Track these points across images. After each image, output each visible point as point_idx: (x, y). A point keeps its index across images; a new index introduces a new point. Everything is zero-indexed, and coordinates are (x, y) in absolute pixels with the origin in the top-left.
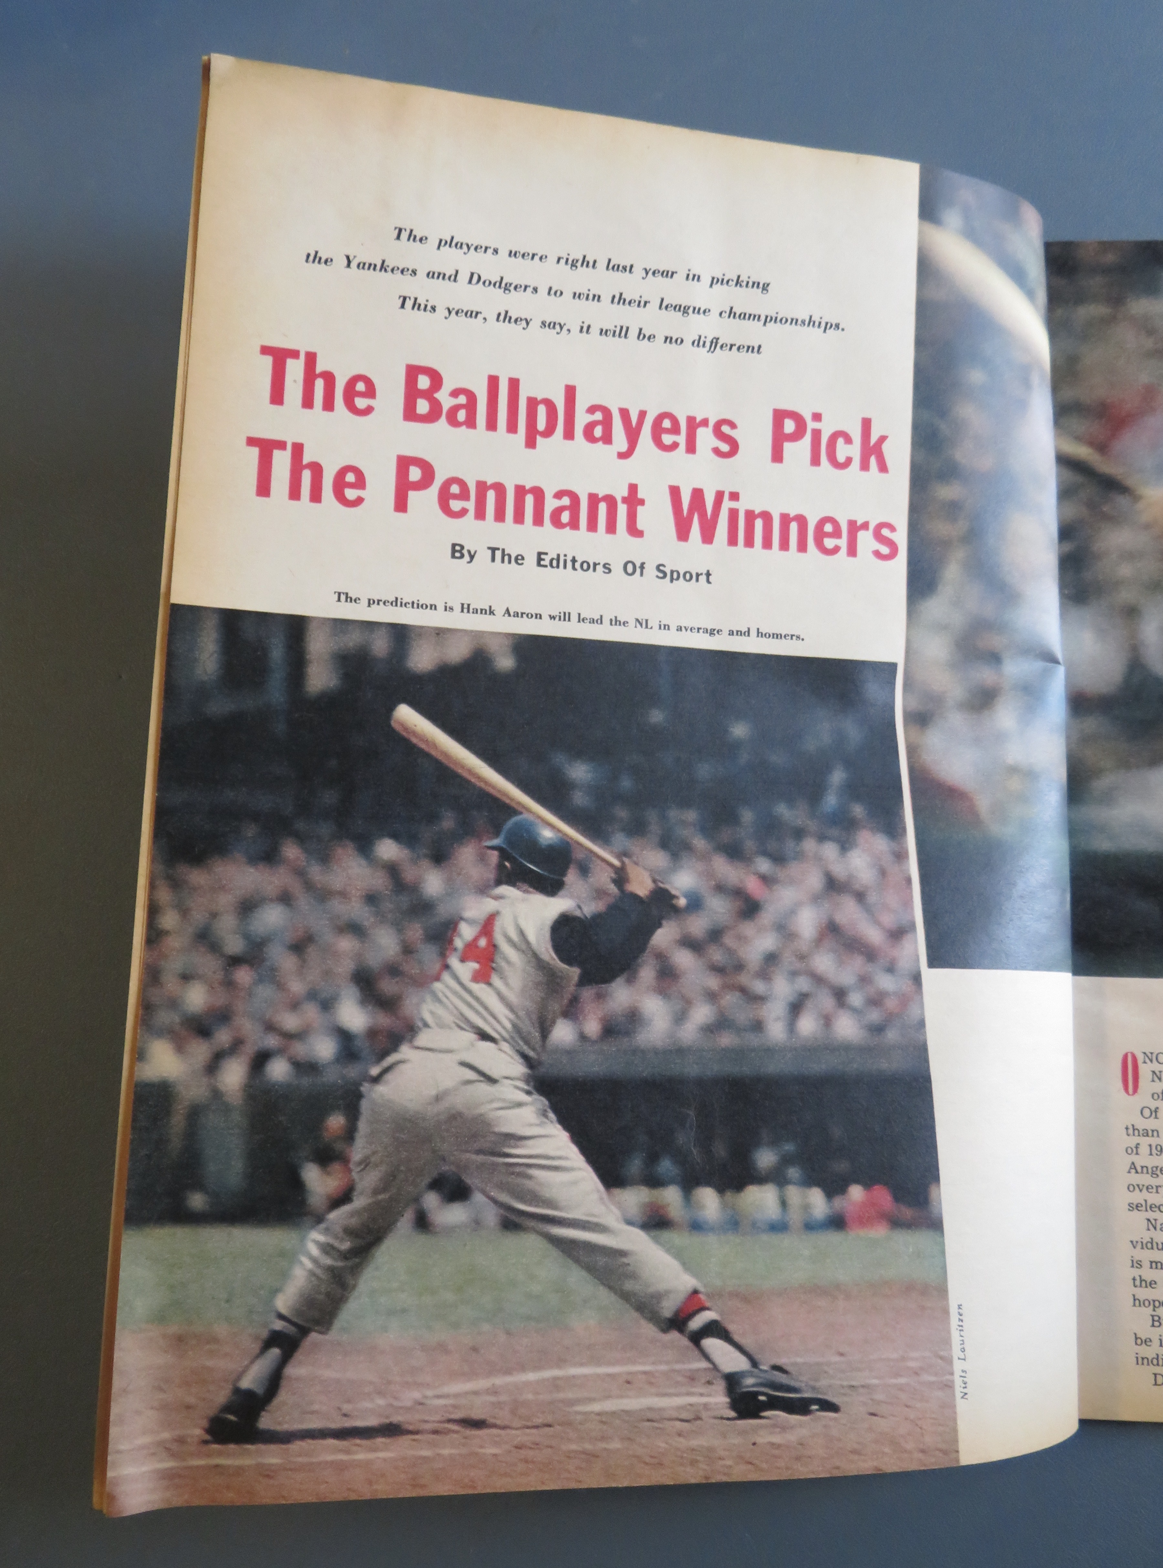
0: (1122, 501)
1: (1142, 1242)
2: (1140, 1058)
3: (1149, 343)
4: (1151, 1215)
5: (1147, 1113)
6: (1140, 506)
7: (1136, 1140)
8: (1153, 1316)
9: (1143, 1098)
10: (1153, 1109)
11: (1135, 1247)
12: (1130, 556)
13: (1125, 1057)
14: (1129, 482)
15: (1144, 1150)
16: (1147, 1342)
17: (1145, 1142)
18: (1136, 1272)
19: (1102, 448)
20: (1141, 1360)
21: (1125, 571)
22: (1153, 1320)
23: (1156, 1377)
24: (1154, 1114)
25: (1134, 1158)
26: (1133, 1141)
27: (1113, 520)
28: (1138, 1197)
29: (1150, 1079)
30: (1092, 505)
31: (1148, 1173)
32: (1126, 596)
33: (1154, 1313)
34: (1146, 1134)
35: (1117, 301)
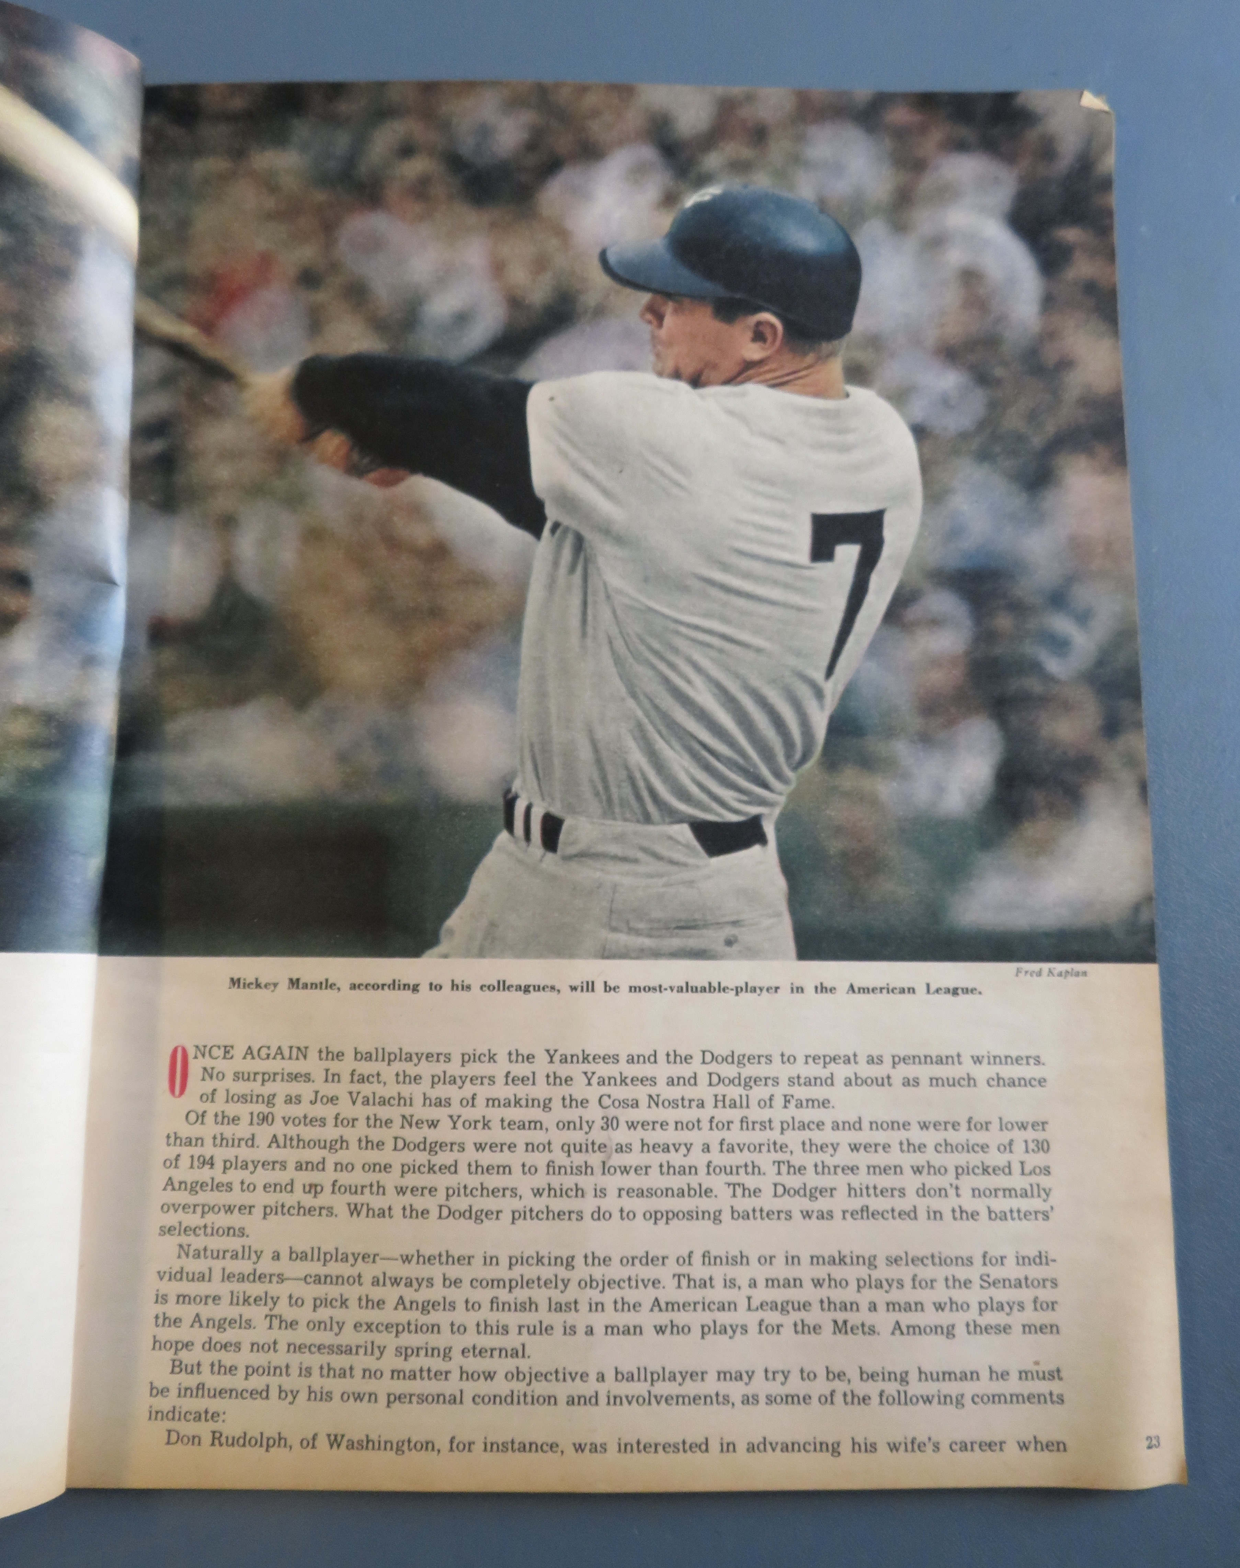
0: (226, 389)
1: (170, 1273)
2: (191, 1052)
3: (270, 203)
4: (184, 1240)
5: (193, 1117)
6: (246, 395)
7: (176, 1150)
8: (174, 1361)
9: (191, 1100)
10: (200, 1113)
11: (161, 1279)
12: (228, 455)
13: (175, 1051)
14: (236, 367)
15: (185, 1162)
16: (163, 1392)
17: (186, 1152)
18: (160, 1309)
19: (208, 327)
20: (155, 1415)
21: (223, 473)
22: (174, 1366)
23: (169, 1435)
24: (200, 1118)
25: (172, 1172)
26: (174, 1151)
27: (215, 412)
28: (171, 1219)
29: (201, 1078)
30: (192, 396)
31: (186, 1189)
32: (221, 503)
33: (175, 1357)
34: (189, 1142)
35: (239, 154)
